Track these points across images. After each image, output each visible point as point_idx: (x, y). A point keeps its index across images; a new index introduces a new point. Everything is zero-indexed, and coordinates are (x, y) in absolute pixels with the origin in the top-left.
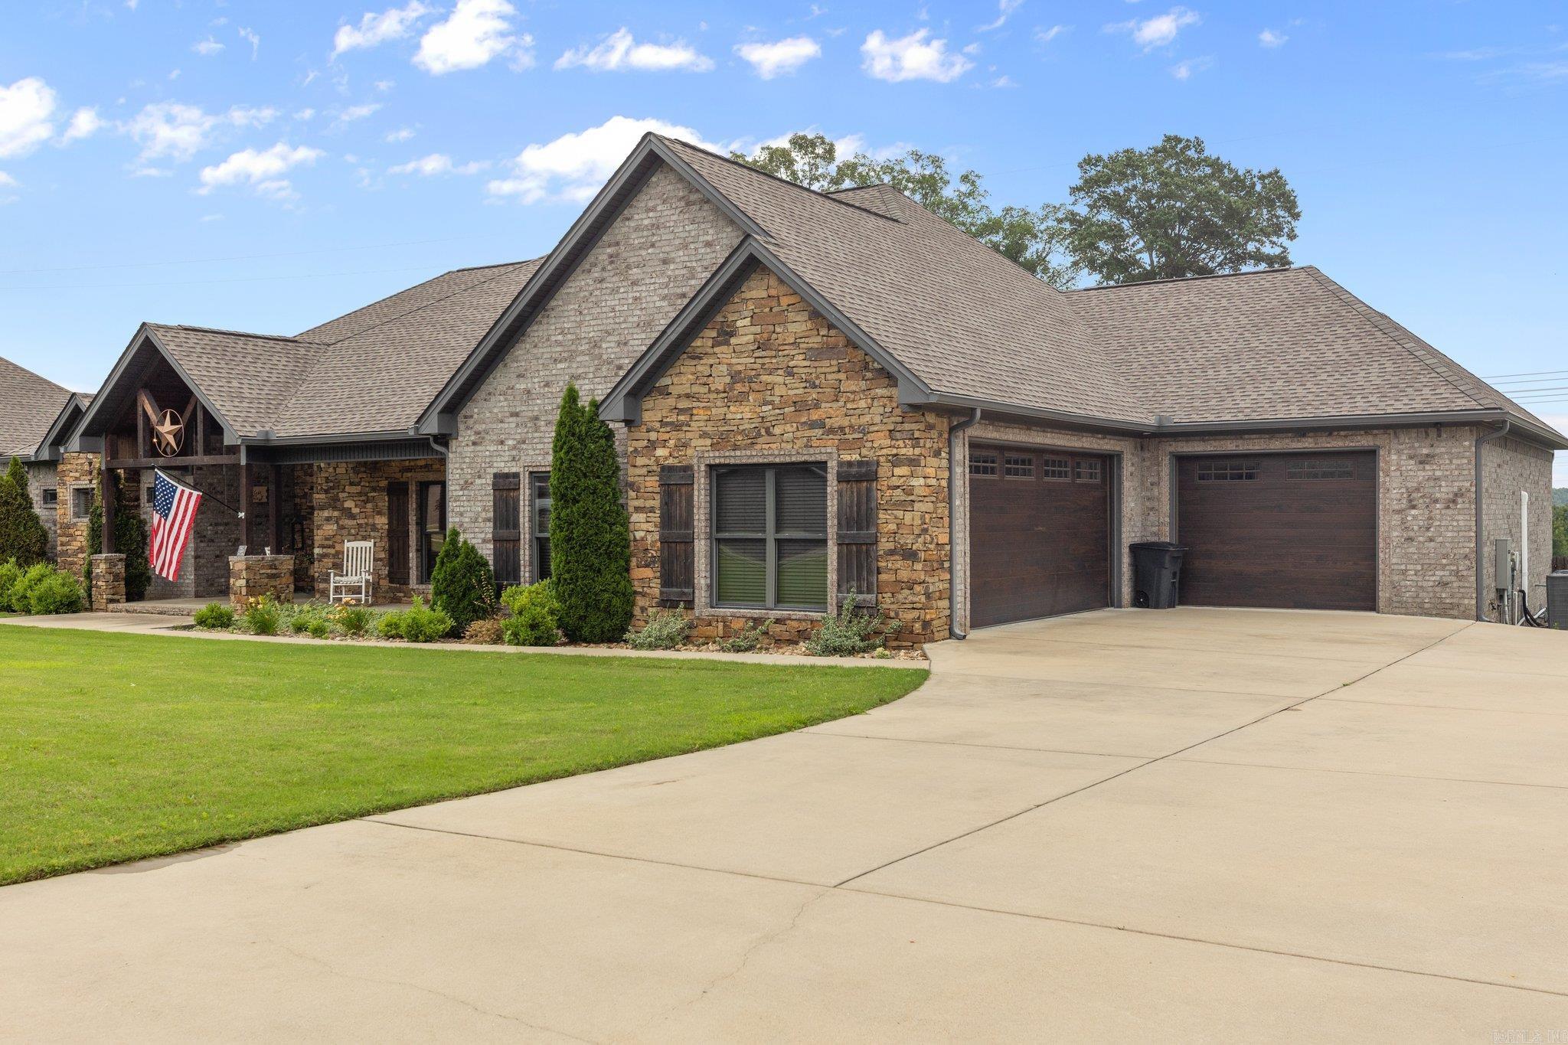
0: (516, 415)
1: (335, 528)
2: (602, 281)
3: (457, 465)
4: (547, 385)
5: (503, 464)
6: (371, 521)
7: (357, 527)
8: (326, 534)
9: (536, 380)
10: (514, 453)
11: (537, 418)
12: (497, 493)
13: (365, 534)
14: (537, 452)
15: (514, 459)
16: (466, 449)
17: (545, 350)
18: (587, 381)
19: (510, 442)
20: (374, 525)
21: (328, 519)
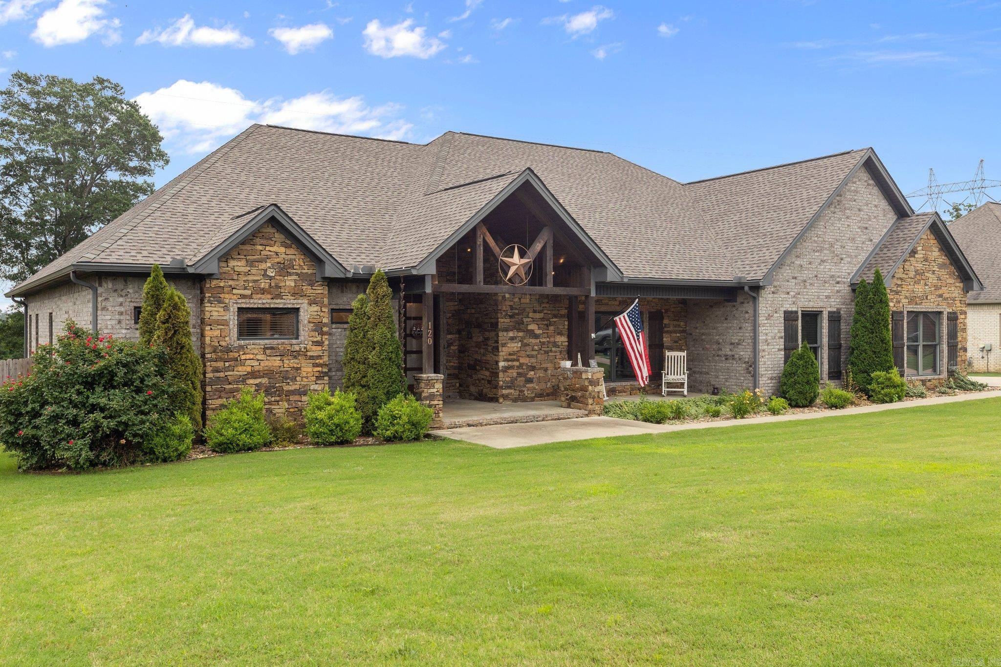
0: (795, 278)
1: (519, 345)
2: (834, 213)
3: (764, 305)
4: (810, 263)
5: (788, 306)
6: (552, 339)
7: (540, 344)
8: (510, 350)
9: (805, 260)
10: (794, 299)
11: (805, 281)
12: (787, 322)
13: (547, 349)
14: (806, 300)
15: (794, 303)
16: (769, 296)
17: (809, 244)
18: (828, 264)
19: (792, 293)
20: (555, 342)
21: (512, 339)
